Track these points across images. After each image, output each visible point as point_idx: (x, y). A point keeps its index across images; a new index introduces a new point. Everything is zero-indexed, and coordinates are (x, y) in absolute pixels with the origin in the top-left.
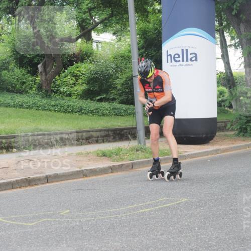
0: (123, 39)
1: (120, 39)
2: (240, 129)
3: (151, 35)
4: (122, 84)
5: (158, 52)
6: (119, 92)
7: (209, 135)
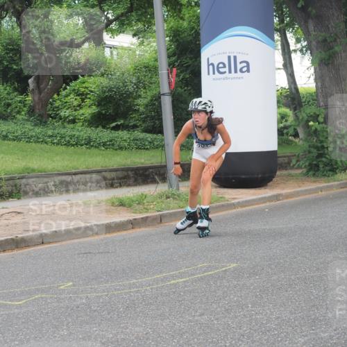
0: (146, 43)
1: (143, 42)
2: (309, 166)
3: (186, 37)
4: (147, 106)
5: (196, 61)
6: (142, 116)
7: (267, 175)
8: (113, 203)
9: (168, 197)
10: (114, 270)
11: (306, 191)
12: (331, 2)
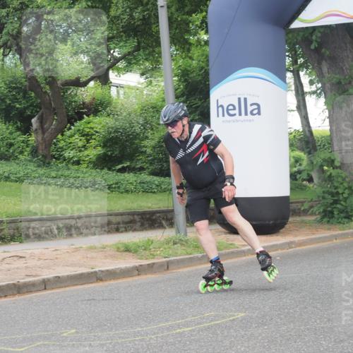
0: (154, 83)
1: (151, 82)
2: (323, 212)
3: (195, 77)
4: (154, 148)
5: (205, 101)
6: (150, 158)
7: (279, 222)
8: (118, 248)
9: (175, 243)
10: (119, 318)
11: (320, 238)
12: (346, 44)
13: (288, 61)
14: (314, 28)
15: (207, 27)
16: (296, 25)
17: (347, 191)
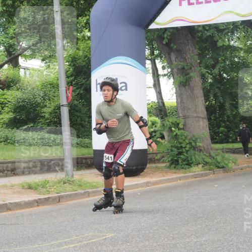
0: (51, 66)
1: (49, 66)
2: (171, 161)
3: (81, 62)
4: (51, 113)
5: (88, 80)
6: (47, 121)
7: (140, 167)
8: (23, 186)
9: (65, 183)
10: (22, 238)
11: (169, 179)
12: (188, 40)
13: (147, 52)
14: (166, 29)
15: (89, 27)
16: (153, 26)
17: (188, 146)
